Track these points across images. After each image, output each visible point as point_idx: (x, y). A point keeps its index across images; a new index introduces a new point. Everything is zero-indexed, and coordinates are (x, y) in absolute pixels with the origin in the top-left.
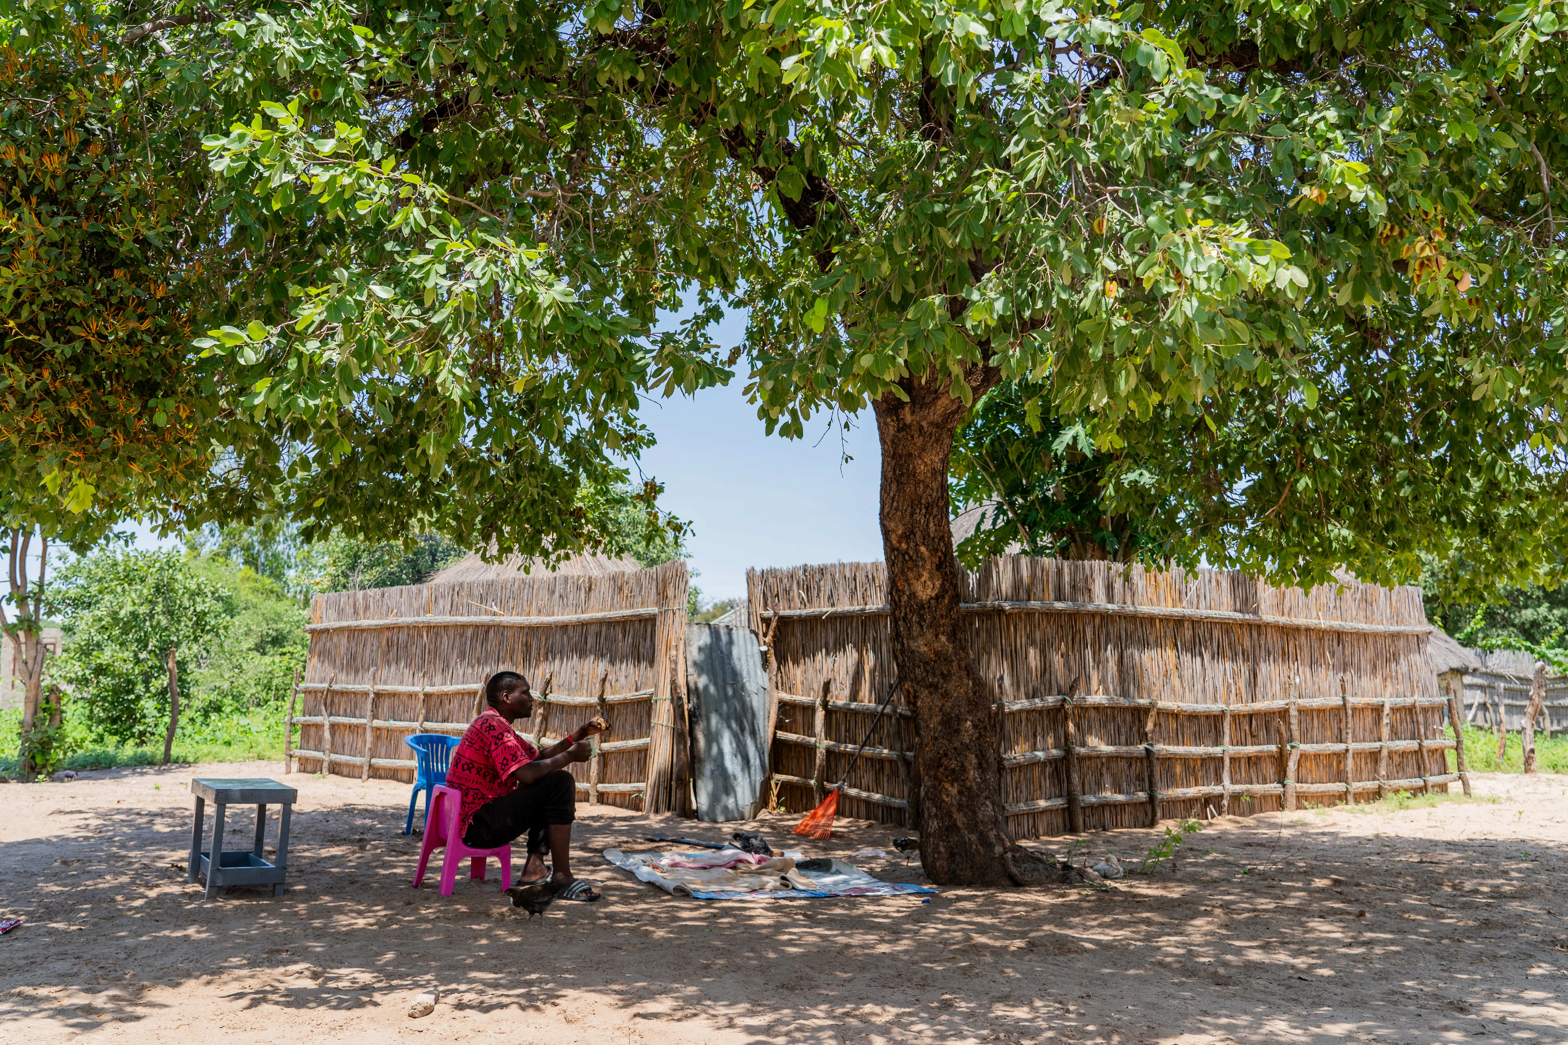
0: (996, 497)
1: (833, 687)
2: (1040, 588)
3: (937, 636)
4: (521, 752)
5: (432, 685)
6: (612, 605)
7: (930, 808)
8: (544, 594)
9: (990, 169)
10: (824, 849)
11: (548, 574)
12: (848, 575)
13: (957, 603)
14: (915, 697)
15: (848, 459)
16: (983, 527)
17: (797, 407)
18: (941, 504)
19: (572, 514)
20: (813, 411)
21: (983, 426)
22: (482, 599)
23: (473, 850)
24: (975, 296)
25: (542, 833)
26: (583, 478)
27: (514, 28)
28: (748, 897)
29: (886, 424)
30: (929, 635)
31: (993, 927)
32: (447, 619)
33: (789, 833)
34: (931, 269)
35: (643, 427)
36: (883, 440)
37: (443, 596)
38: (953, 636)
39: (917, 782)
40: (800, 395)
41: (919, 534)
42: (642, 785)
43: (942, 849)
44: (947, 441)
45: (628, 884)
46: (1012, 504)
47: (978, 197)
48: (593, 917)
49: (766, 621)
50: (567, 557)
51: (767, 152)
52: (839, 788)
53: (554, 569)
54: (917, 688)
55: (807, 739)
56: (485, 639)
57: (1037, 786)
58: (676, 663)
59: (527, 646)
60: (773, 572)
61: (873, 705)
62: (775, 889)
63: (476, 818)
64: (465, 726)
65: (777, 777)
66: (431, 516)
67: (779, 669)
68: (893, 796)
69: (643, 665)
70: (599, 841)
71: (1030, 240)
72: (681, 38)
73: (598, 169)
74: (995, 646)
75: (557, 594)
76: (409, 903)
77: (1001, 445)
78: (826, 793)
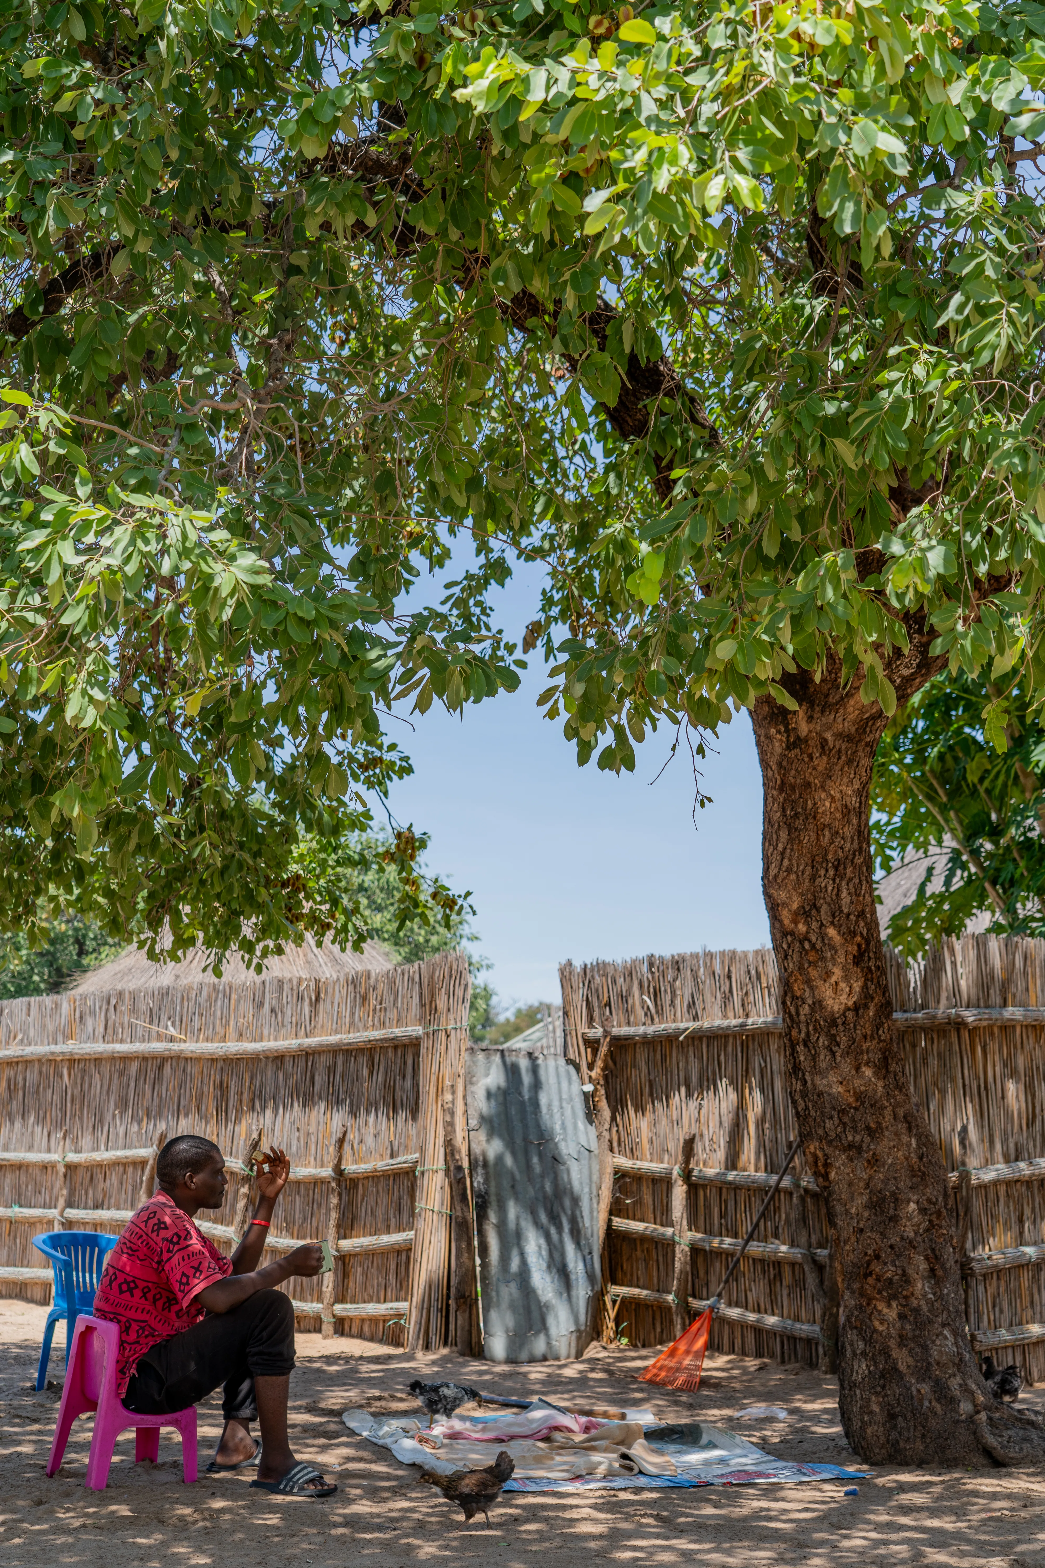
0: (949, 841)
1: (698, 1147)
2: (1021, 985)
3: (858, 1069)
4: (208, 1261)
5: (78, 1151)
6: (352, 1023)
7: (854, 1342)
8: (247, 1008)
9: (915, 345)
10: (690, 1407)
11: (249, 976)
12: (718, 969)
13: (889, 1016)
14: (826, 1165)
15: (704, 801)
16: (929, 890)
17: (624, 721)
18: (859, 860)
19: (284, 884)
20: (648, 728)
21: (926, 730)
22: (153, 1016)
23: (139, 1417)
24: (897, 548)
25: (245, 1386)
26: (300, 828)
27: (174, 155)
28: (569, 1488)
29: (768, 737)
30: (846, 1067)
31: (958, 1536)
32: (100, 1047)
33: (635, 1380)
34: (826, 502)
35: (393, 747)
36: (764, 763)
37: (93, 1013)
38: (883, 1067)
39: (832, 1297)
40: (627, 704)
41: (824, 909)
42: (403, 1305)
43: (876, 1408)
44: (865, 762)
45: (380, 1468)
46: (975, 853)
47: (898, 388)
48: (324, 1523)
49: (592, 1044)
50: (280, 951)
51: (565, 331)
52: (712, 1308)
53: (259, 969)
54: (829, 1150)
55: (661, 1229)
56: (158, 1079)
57: (1026, 1301)
58: (452, 1114)
59: (222, 1088)
60: (601, 967)
61: (761, 1175)
62: (610, 1475)
63: (142, 1366)
64: (128, 1215)
65: (616, 1290)
66: (69, 891)
67: (613, 1119)
68: (797, 1319)
69: (401, 1117)
70: (335, 1398)
71: (982, 455)
72: (433, 159)
73: (315, 354)
74: (953, 1080)
75: (267, 1007)
76: (40, 1503)
77: (956, 759)
78: (692, 1315)
